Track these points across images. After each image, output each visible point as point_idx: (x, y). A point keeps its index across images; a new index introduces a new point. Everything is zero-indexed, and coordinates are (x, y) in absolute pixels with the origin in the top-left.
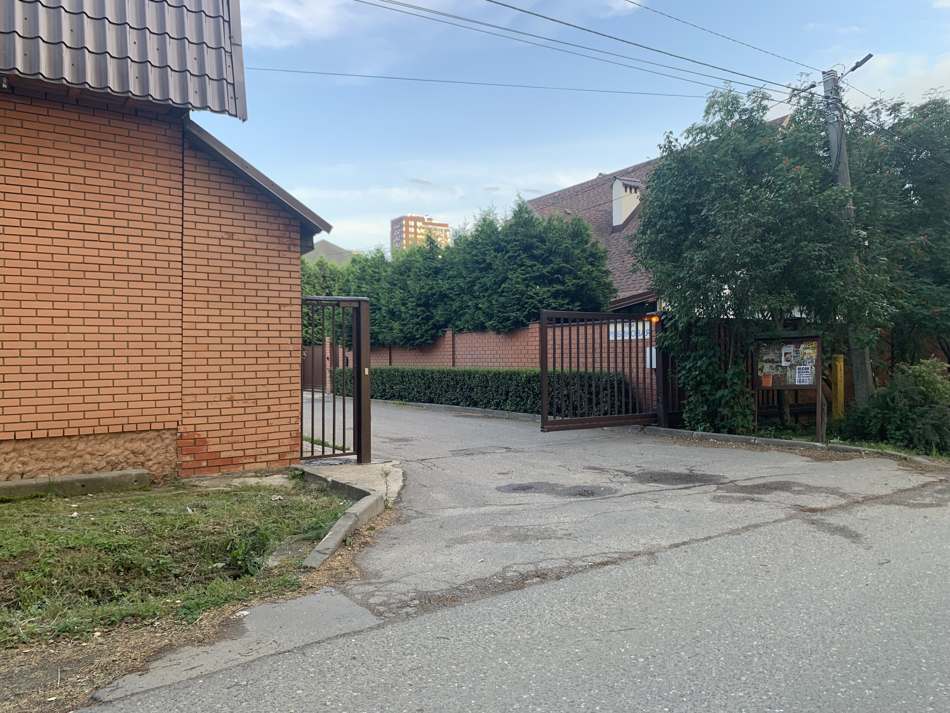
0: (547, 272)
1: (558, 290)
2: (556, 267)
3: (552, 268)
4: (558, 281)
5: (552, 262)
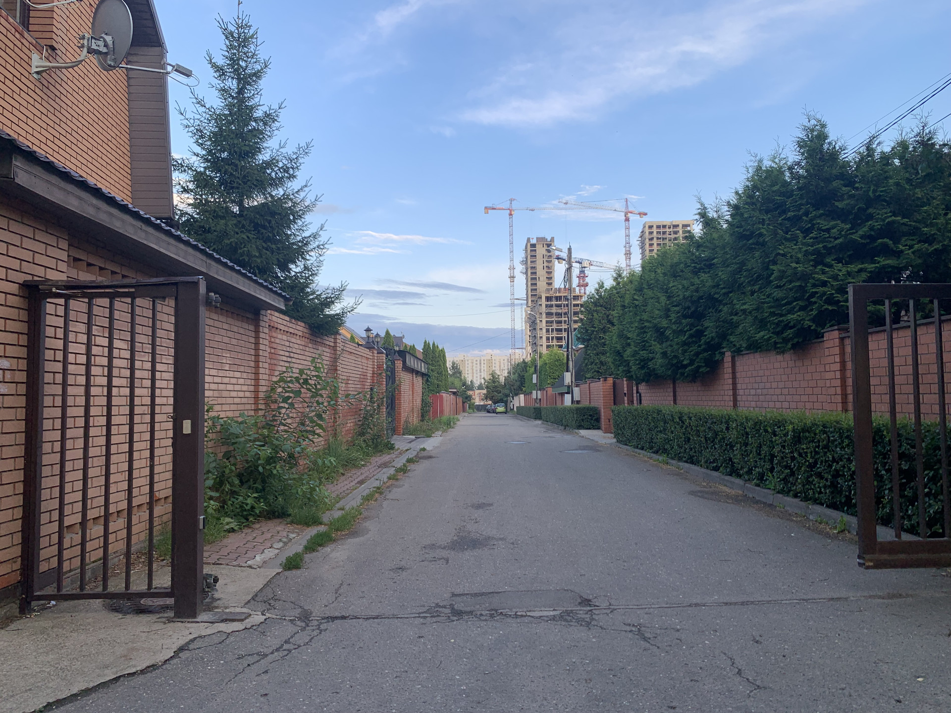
0: (862, 237)
1: (884, 267)
2: (877, 225)
3: (872, 228)
4: (886, 251)
5: (870, 217)
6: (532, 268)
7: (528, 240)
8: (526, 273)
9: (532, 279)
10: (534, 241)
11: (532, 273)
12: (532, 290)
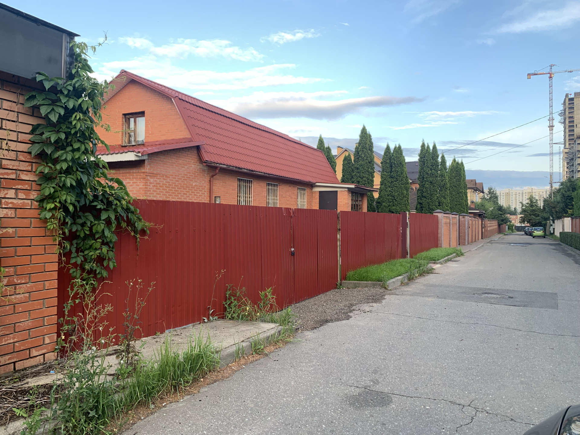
6: (570, 117)
7: (567, 95)
8: (564, 123)
9: (570, 126)
10: (572, 96)
11: (570, 122)
12: (569, 135)
